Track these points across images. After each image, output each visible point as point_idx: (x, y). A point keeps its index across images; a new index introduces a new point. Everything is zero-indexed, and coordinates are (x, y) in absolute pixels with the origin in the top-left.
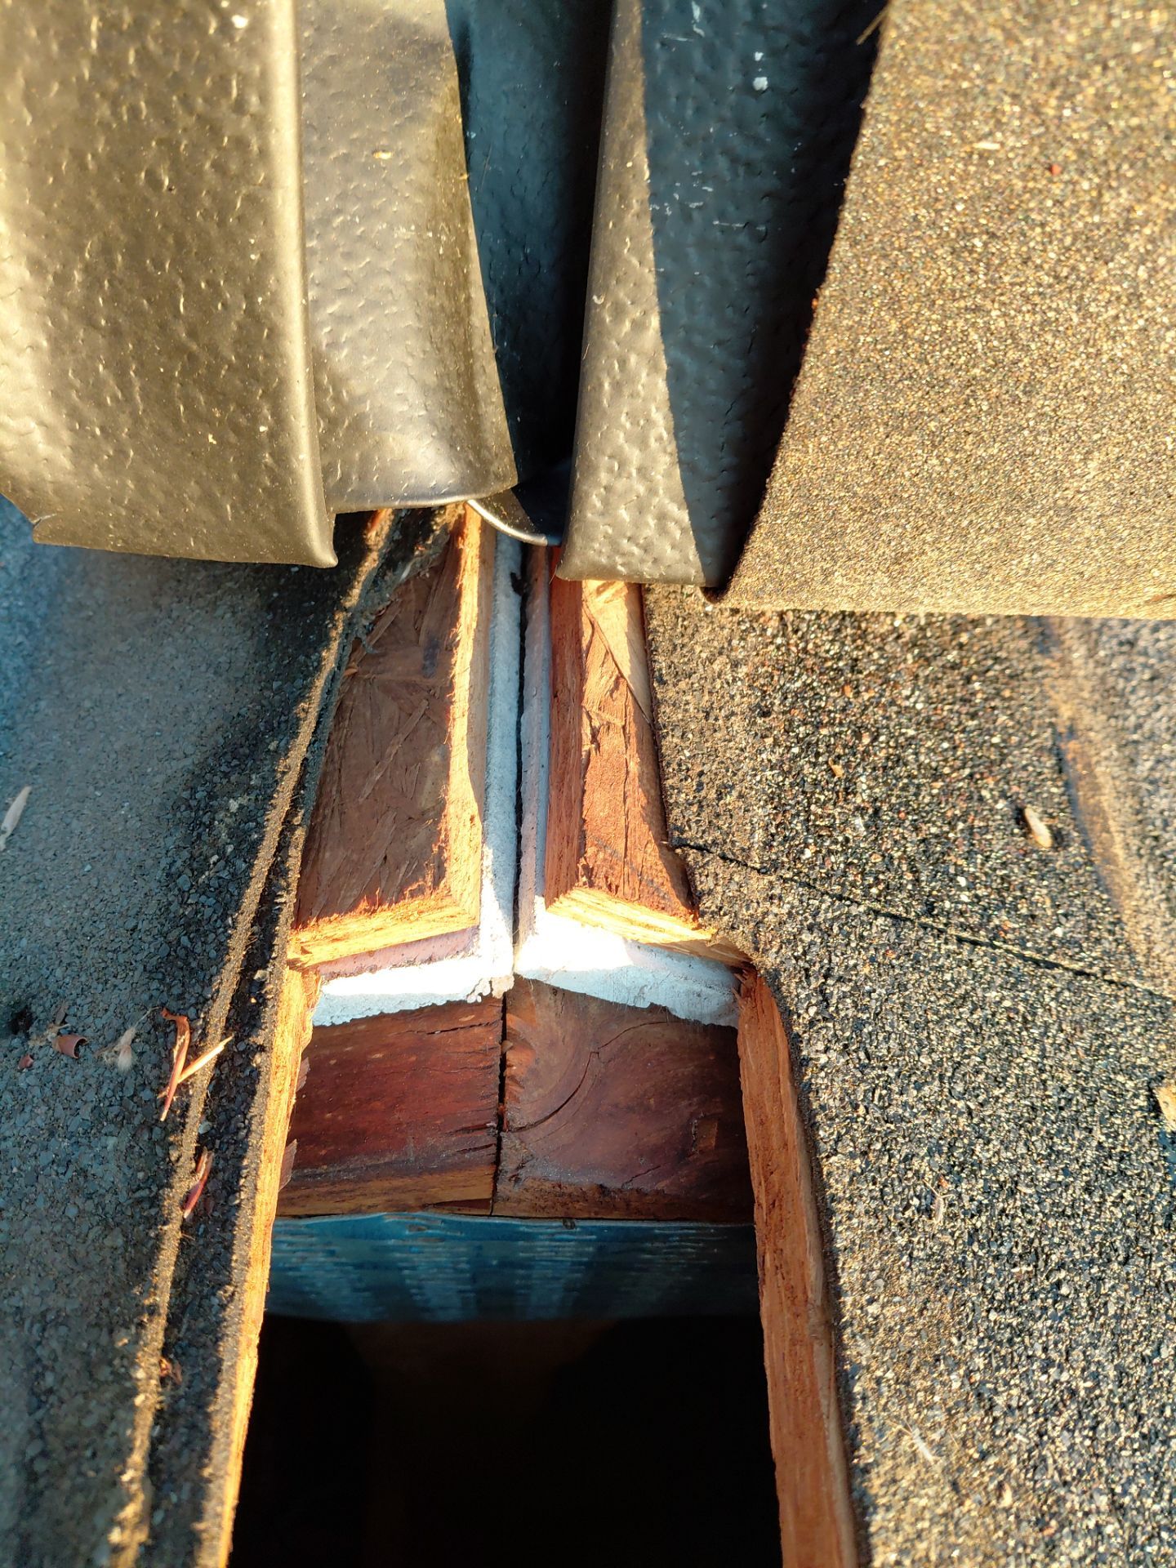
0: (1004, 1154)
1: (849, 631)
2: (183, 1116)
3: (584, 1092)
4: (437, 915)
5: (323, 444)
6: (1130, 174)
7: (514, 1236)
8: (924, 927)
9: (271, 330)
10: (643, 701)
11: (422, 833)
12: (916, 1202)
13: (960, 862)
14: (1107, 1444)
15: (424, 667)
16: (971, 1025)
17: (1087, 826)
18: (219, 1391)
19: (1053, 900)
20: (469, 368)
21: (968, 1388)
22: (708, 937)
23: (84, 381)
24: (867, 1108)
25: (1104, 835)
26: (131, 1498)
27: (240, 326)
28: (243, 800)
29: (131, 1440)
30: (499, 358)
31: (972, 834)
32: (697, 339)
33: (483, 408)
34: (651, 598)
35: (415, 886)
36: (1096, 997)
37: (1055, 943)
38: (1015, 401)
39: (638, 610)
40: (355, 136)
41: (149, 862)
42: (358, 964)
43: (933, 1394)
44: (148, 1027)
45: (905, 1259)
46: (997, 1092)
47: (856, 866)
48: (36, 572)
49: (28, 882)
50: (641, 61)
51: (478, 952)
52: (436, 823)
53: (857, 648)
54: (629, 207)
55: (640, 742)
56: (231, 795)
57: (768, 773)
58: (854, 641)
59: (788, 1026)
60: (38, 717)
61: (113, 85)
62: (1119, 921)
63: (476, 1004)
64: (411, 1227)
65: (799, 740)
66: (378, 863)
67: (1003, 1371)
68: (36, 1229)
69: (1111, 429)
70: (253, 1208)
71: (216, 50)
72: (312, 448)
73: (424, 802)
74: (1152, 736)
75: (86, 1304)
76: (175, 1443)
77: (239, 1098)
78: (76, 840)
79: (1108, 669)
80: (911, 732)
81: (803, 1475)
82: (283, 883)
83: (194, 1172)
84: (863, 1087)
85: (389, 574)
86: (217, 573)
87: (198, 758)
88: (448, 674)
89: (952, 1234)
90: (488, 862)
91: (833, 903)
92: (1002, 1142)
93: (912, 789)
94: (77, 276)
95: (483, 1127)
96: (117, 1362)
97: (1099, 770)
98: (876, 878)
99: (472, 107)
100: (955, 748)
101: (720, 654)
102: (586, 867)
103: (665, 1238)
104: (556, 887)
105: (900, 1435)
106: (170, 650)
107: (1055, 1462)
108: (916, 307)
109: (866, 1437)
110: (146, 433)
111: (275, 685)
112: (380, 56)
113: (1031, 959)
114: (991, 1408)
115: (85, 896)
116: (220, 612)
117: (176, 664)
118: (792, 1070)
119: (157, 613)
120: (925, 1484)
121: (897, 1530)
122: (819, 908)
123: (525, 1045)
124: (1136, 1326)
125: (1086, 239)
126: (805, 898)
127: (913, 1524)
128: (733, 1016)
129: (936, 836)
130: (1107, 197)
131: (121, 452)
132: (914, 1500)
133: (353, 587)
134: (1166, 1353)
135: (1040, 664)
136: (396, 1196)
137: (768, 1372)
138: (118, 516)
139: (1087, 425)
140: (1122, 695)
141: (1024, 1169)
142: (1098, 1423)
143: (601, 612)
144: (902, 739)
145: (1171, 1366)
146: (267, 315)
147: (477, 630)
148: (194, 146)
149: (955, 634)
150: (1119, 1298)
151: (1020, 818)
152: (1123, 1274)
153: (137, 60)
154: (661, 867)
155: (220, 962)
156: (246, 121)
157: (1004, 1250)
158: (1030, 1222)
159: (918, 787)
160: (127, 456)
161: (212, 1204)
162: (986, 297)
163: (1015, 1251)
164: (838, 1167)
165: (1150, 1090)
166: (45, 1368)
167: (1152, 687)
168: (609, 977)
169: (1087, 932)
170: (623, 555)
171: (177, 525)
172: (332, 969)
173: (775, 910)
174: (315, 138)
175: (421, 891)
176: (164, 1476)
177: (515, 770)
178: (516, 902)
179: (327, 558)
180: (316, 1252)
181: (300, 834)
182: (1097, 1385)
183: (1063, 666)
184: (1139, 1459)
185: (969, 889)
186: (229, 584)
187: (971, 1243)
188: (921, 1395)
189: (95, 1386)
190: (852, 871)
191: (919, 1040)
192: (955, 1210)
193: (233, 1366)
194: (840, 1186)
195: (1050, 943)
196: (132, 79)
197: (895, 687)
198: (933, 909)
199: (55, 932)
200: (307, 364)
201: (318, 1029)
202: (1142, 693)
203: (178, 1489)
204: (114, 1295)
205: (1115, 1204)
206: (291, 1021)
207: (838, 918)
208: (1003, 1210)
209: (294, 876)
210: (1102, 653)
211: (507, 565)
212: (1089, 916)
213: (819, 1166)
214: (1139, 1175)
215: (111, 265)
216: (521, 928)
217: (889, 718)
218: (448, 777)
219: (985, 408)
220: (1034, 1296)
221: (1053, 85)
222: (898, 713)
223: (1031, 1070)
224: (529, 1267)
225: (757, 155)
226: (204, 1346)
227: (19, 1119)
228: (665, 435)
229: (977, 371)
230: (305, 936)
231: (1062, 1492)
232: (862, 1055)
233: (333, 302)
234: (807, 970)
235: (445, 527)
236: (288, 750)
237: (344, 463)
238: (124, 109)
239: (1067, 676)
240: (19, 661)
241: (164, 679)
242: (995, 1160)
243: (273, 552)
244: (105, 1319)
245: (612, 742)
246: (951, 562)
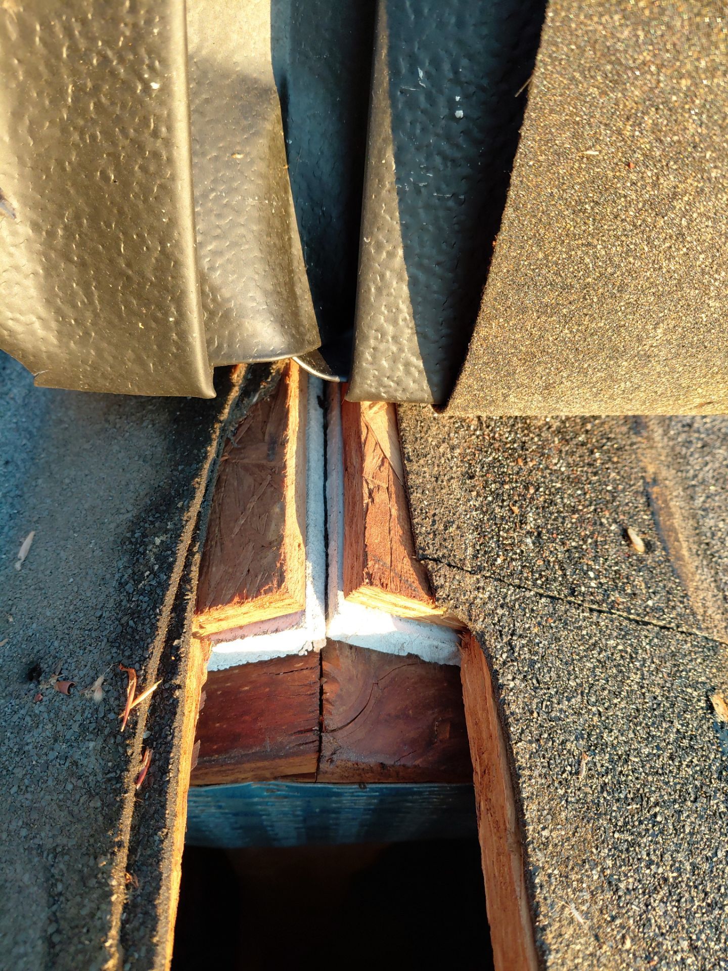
0: (620, 738)
1: (520, 425)
2: (134, 728)
3: (369, 708)
4: (280, 604)
5: (207, 327)
6: (675, 167)
7: (330, 794)
8: (570, 603)
9: (176, 262)
10: (398, 471)
11: (270, 555)
12: (569, 768)
13: (590, 563)
14: (687, 910)
15: (268, 455)
16: (599, 661)
17: (666, 538)
18: (161, 892)
19: (646, 584)
20: (291, 279)
21: (603, 878)
22: (442, 613)
23: (65, 293)
24: (538, 713)
25: (676, 543)
26: (111, 956)
27: (156, 259)
28: (163, 538)
29: (110, 922)
30: (309, 272)
31: (596, 545)
32: (426, 261)
33: (300, 303)
34: (401, 410)
35: (267, 587)
36: (673, 642)
37: (648, 610)
38: (613, 296)
39: (393, 417)
40: (221, 145)
41: (108, 576)
42: (233, 634)
43: (582, 883)
44: (111, 675)
45: (563, 802)
46: (616, 701)
47: (528, 567)
48: (33, 401)
49: (35, 589)
50: (389, 102)
51: (305, 625)
52: (278, 549)
53: (525, 435)
54: (384, 186)
55: (398, 497)
56: (156, 535)
57: (474, 513)
58: (523, 431)
59: (490, 665)
60: (37, 489)
61: (81, 122)
62: (686, 595)
63: (304, 656)
64: (268, 790)
65: (492, 493)
66: (245, 573)
67: (623, 868)
68: (48, 797)
69: (669, 310)
70: (177, 782)
71: (141, 102)
72: (201, 330)
73: (271, 536)
74: (703, 482)
75: (80, 841)
76: (136, 923)
77: (167, 717)
78: (63, 563)
79: (675, 442)
80: (558, 485)
81: (506, 933)
82: (189, 587)
83: (142, 761)
84: (536, 700)
85: (246, 399)
86: (143, 402)
87: (135, 512)
88: (282, 459)
89: (591, 787)
90: (309, 571)
91: (515, 591)
92: (619, 731)
93: (560, 520)
94: (60, 232)
95: (311, 730)
96: (100, 876)
97: (672, 504)
98: (540, 575)
99: (290, 125)
100: (585, 494)
101: (444, 442)
102: (368, 573)
103: (420, 793)
104: (350, 586)
105: (563, 907)
106: (116, 448)
107: (656, 921)
108: (553, 244)
109: (543, 909)
110: (102, 322)
111: (180, 468)
112: (234, 97)
113: (634, 620)
114: (617, 890)
115: (70, 598)
116: (145, 424)
117: (120, 456)
118: (493, 692)
119: (107, 425)
120: (579, 937)
121: (563, 965)
122: (506, 593)
123: (334, 680)
124: (702, 839)
125: (651, 204)
126: (498, 588)
127: (573, 961)
128: (457, 659)
129: (575, 548)
130: (662, 181)
131: (87, 334)
132: (573, 946)
133: (224, 408)
134: (721, 854)
135: (635, 440)
136: (259, 772)
137: (484, 872)
138: (85, 371)
139: (655, 309)
140: (684, 457)
141: (633, 747)
142: (681, 898)
143: (372, 419)
144: (553, 490)
145: (724, 862)
146: (173, 254)
147: (299, 432)
148: (128, 156)
149: (583, 424)
150: (692, 823)
151: (625, 535)
152: (694, 808)
153: (94, 108)
154: (412, 572)
155: (153, 635)
156: (159, 142)
157: (622, 796)
158: (637, 778)
159: (564, 518)
160: (91, 336)
161: (153, 780)
162: (593, 238)
163: (629, 796)
164: (522, 749)
165: (707, 697)
166: (57, 880)
167: (703, 452)
168: (383, 638)
169: (667, 603)
170: (385, 387)
171: (121, 375)
172: (217, 637)
173: (481, 596)
174: (198, 147)
175: (270, 590)
176: (130, 943)
177: (323, 514)
178: (326, 594)
179: (210, 393)
180: (210, 806)
181: (197, 557)
182: (680, 875)
183: (648, 441)
184: (706, 918)
185: (596, 579)
186: (150, 407)
187: (602, 792)
188: (575, 883)
189: (87, 890)
190: (526, 570)
191: (568, 671)
192: (593, 772)
193: (168, 877)
194: (523, 760)
195: (645, 610)
196: (92, 118)
197: (548, 458)
198: (575, 591)
199: (53, 619)
200: (197, 282)
201: (210, 673)
202: (697, 456)
203: (138, 951)
204: (97, 836)
205: (688, 766)
206: (195, 669)
207: (518, 599)
208: (621, 772)
209: (195, 582)
210: (672, 432)
211: (314, 392)
212: (668, 592)
213: (511, 749)
214: (702, 748)
215: (80, 225)
216: (330, 610)
217: (545, 477)
218: (284, 521)
219: (595, 300)
220: (641, 822)
221: (628, 119)
222: (550, 474)
223: (635, 687)
224: (338, 813)
225: (458, 155)
226: (151, 865)
227: (35, 732)
228: (408, 318)
229: (590, 280)
230: (202, 618)
231: (661, 939)
232: (535, 681)
233: (211, 243)
234: (500, 631)
235: (278, 371)
236: (189, 507)
237: (219, 337)
238: (87, 137)
239: (651, 447)
240: (24, 456)
241: (113, 465)
242: (615, 742)
243: (178, 390)
244: (92, 851)
245: (381, 497)
246: (578, 387)
